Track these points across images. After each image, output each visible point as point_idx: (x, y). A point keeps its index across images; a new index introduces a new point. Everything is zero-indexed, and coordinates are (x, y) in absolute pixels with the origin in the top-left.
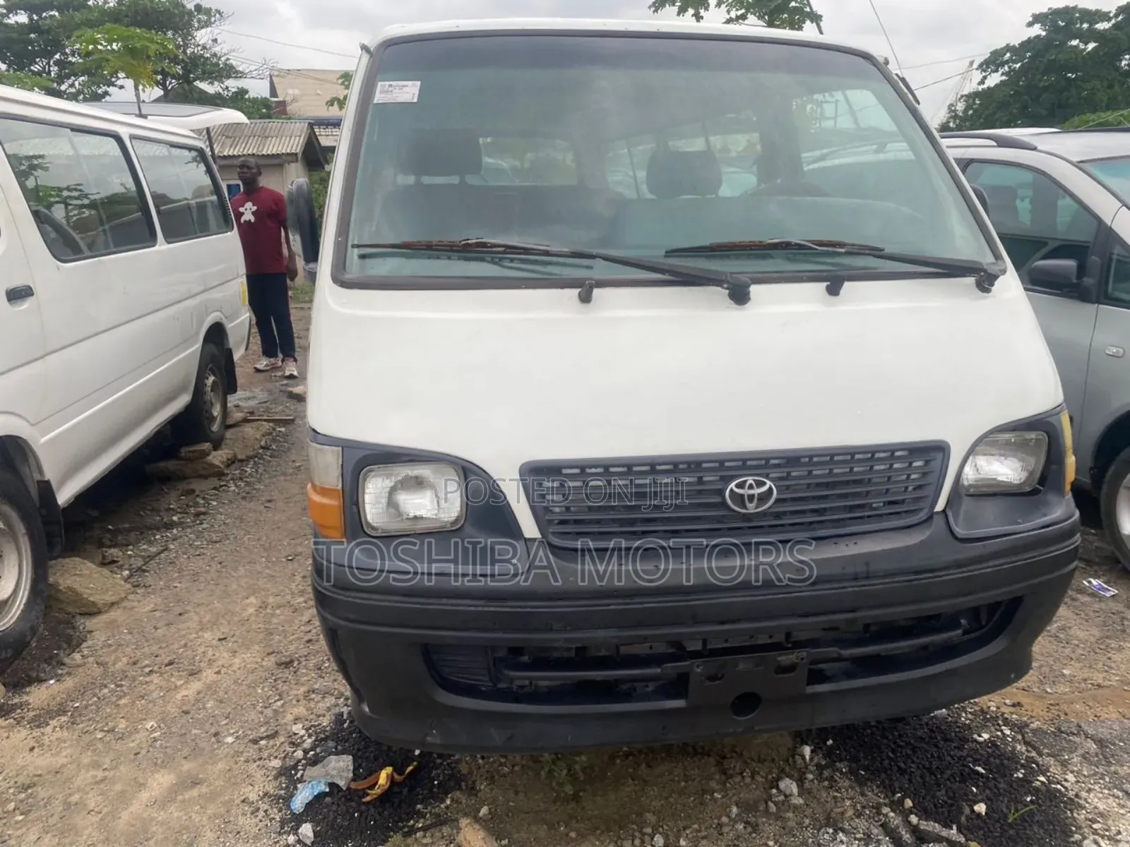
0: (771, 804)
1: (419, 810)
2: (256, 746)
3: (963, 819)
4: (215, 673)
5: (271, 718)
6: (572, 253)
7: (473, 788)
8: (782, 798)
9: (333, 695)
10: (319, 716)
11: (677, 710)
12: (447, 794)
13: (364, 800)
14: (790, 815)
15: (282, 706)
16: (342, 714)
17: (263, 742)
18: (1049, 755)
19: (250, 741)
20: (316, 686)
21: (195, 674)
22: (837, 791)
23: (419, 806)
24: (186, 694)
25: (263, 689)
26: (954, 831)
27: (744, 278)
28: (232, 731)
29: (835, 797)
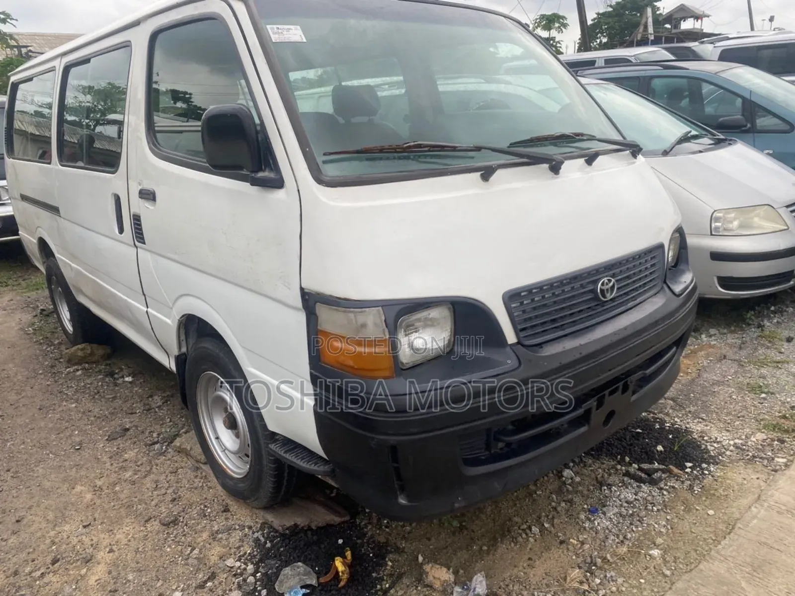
0: (568, 486)
1: (376, 577)
2: (205, 590)
3: (657, 456)
4: (108, 553)
5: (199, 565)
6: (476, 147)
7: (398, 548)
8: (570, 481)
9: (235, 529)
10: (239, 548)
11: (584, 434)
12: (384, 558)
13: (340, 586)
14: (580, 488)
15: (200, 552)
16: (258, 539)
17: (209, 584)
18: (659, 413)
19: (196, 588)
20: (216, 528)
21: (91, 560)
22: (590, 467)
23: (374, 575)
24: (97, 578)
25: (170, 546)
26: (656, 464)
27: (560, 157)
28: (174, 588)
29: (591, 470)
